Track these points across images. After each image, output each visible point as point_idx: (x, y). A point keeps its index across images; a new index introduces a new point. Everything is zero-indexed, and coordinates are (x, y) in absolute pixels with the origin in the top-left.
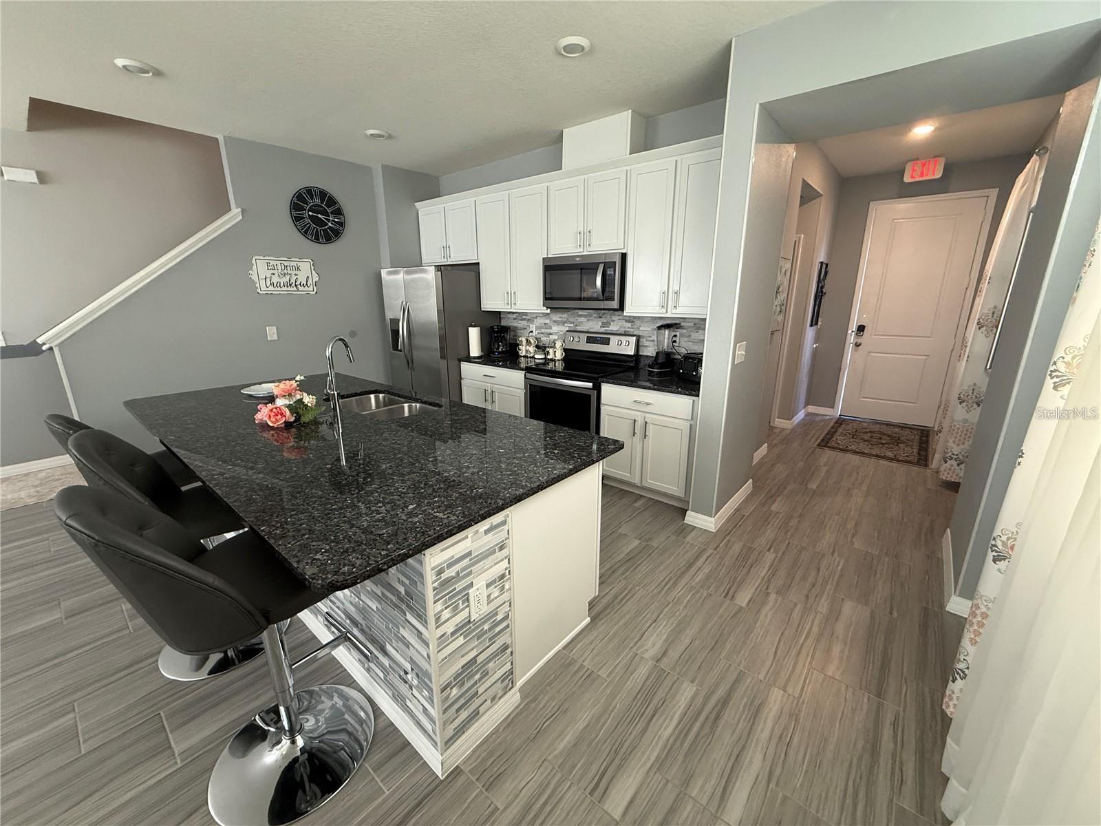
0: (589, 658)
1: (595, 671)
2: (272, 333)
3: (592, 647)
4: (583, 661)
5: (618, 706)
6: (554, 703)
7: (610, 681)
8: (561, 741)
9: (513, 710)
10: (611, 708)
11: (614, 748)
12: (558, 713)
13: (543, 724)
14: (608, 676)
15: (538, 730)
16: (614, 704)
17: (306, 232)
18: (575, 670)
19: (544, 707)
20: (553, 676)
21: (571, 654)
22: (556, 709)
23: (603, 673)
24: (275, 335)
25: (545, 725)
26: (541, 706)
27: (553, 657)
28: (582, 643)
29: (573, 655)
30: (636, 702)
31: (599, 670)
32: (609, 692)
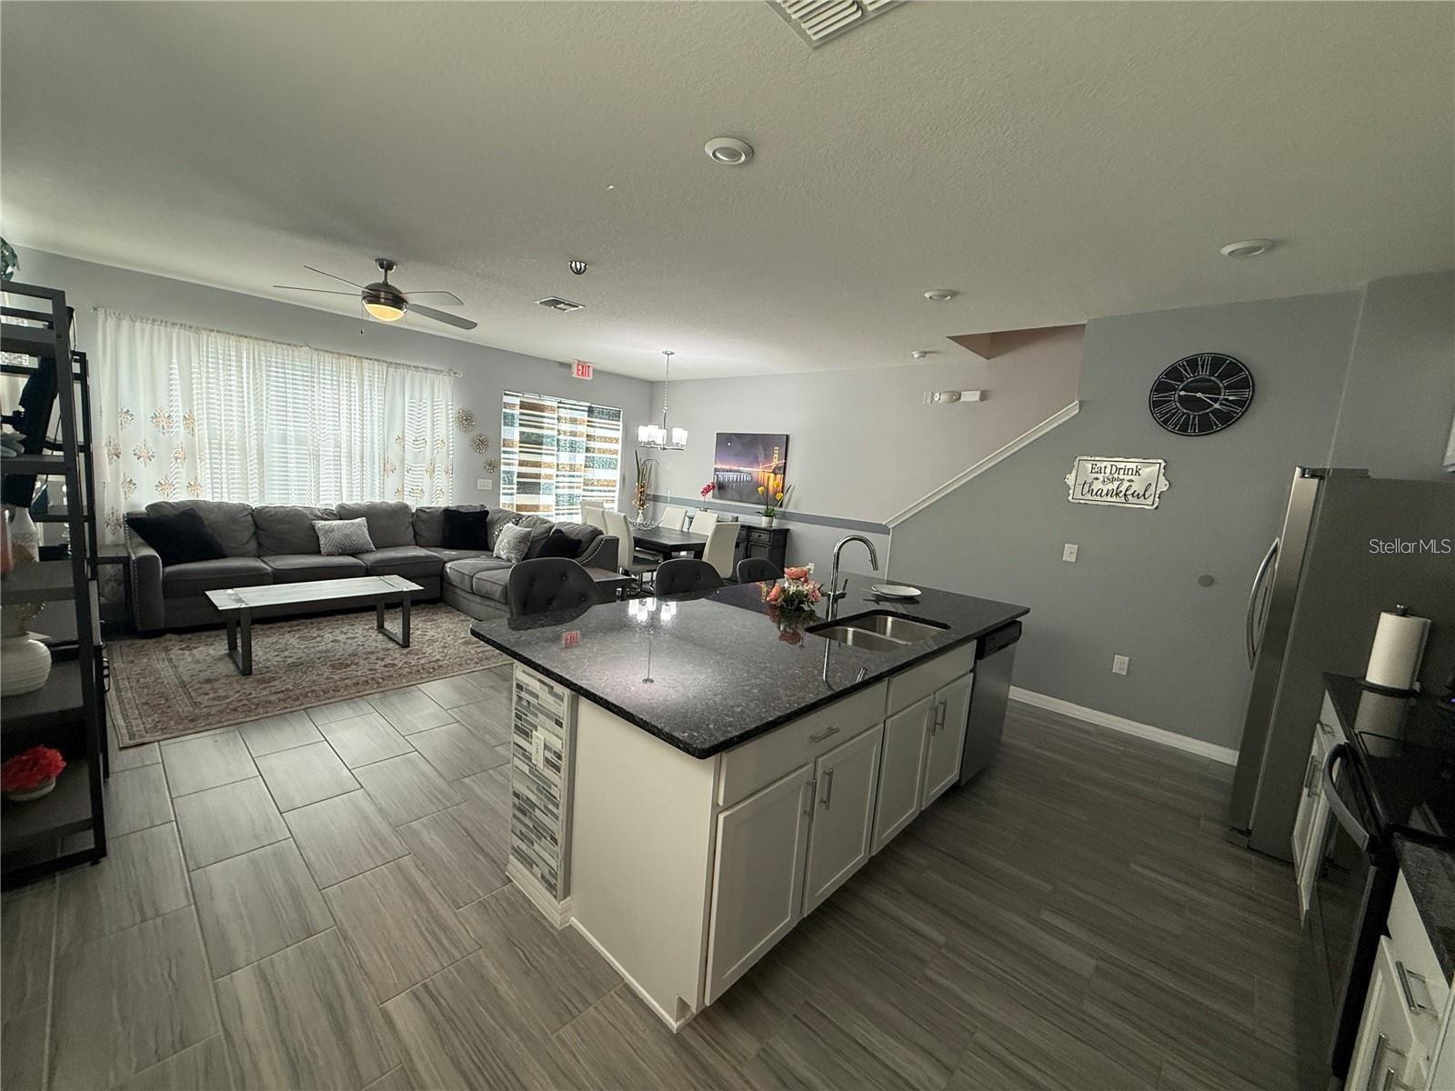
0: (600, 1018)
1: (574, 1021)
2: (1070, 552)
3: (619, 1026)
4: (596, 1008)
5: (507, 1039)
6: (543, 963)
7: (550, 1039)
8: (493, 963)
9: (549, 922)
10: (508, 1029)
11: (455, 1019)
12: (529, 965)
13: (521, 950)
14: (559, 1037)
15: (517, 944)
16: (513, 1034)
17: (1165, 422)
18: (585, 994)
19: (543, 952)
20: (582, 966)
21: (612, 993)
22: (535, 964)
23: (567, 1032)
24: (1074, 556)
25: (519, 950)
26: (544, 949)
27: (614, 970)
28: (632, 1013)
29: (612, 997)
30: (504, 1069)
31: (573, 1027)
32: (533, 1032)
